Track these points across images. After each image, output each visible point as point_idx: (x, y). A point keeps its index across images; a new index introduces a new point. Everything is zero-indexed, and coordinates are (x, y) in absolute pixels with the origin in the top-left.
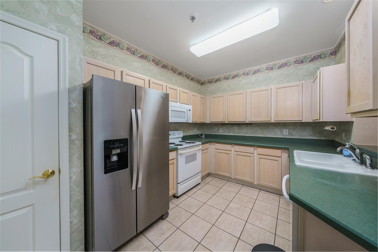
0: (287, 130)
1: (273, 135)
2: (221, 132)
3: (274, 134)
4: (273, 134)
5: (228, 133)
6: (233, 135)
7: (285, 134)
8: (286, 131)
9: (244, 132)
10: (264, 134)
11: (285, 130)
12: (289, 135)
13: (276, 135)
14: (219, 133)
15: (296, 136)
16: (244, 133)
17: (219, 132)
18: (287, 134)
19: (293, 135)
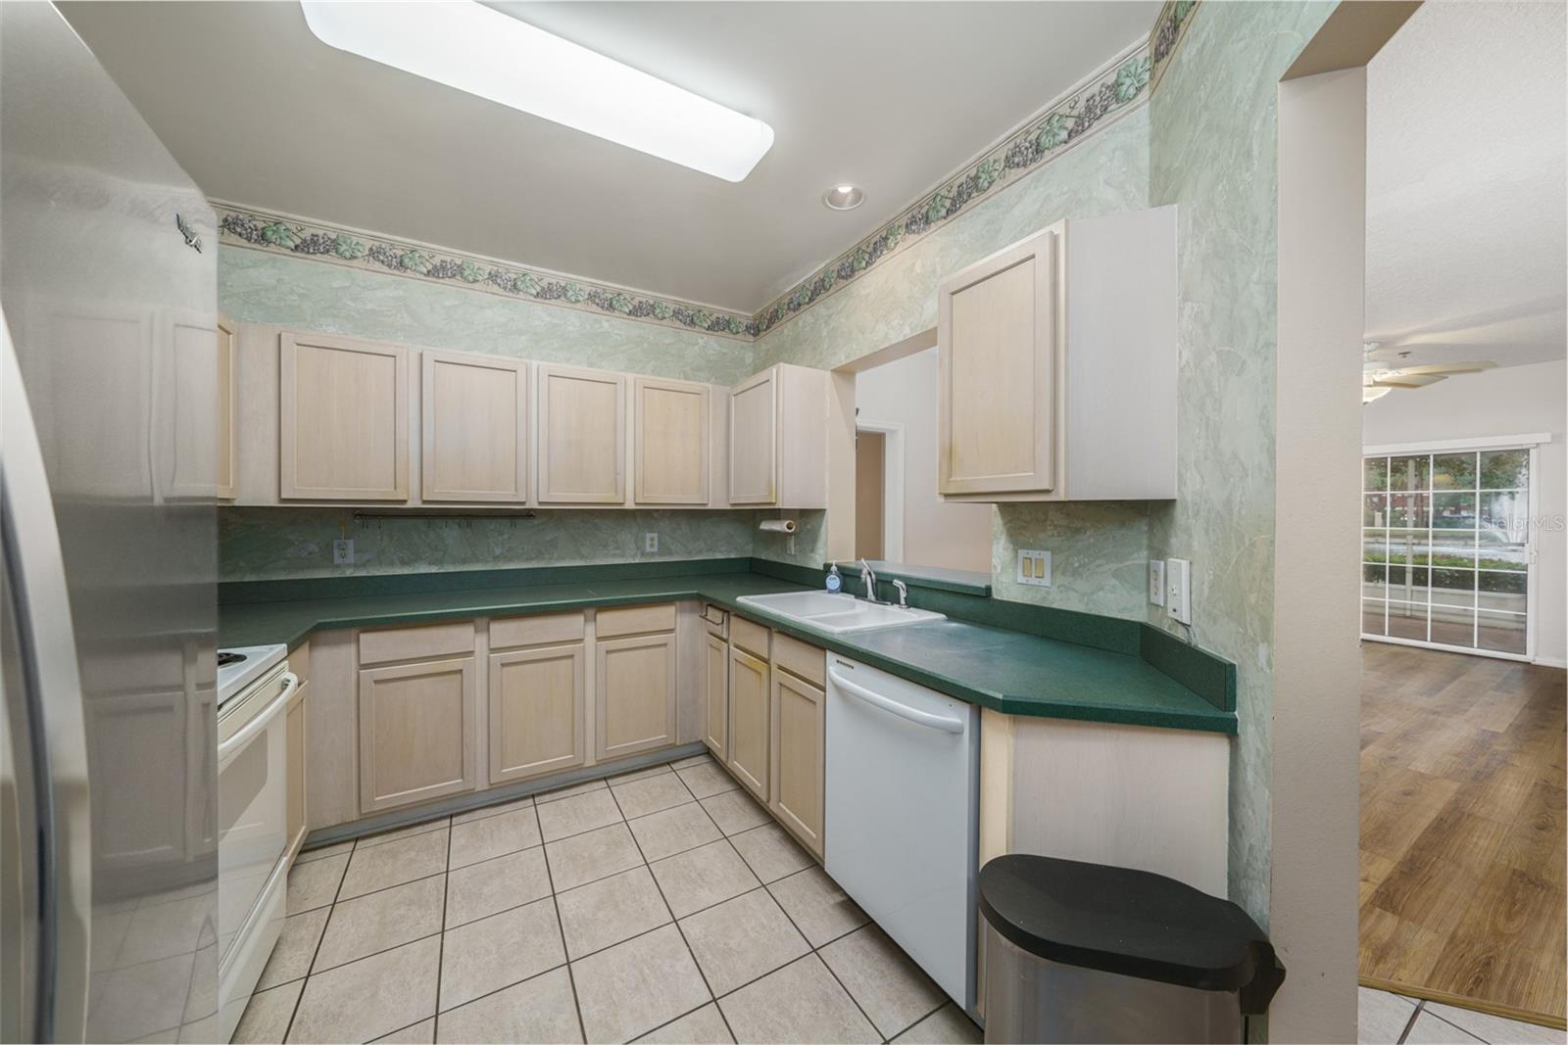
0: (655, 535)
1: (614, 556)
2: (351, 558)
3: (618, 552)
4: (612, 552)
5: (404, 563)
6: (434, 570)
7: (648, 549)
8: (652, 539)
9: (498, 551)
10: (583, 557)
11: (649, 536)
12: (661, 553)
13: (623, 556)
14: (338, 566)
15: (677, 553)
16: (496, 558)
17: (333, 561)
18: (655, 549)
19: (670, 553)
